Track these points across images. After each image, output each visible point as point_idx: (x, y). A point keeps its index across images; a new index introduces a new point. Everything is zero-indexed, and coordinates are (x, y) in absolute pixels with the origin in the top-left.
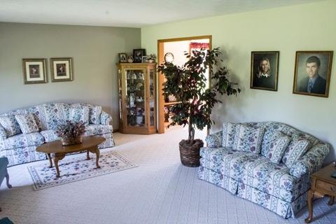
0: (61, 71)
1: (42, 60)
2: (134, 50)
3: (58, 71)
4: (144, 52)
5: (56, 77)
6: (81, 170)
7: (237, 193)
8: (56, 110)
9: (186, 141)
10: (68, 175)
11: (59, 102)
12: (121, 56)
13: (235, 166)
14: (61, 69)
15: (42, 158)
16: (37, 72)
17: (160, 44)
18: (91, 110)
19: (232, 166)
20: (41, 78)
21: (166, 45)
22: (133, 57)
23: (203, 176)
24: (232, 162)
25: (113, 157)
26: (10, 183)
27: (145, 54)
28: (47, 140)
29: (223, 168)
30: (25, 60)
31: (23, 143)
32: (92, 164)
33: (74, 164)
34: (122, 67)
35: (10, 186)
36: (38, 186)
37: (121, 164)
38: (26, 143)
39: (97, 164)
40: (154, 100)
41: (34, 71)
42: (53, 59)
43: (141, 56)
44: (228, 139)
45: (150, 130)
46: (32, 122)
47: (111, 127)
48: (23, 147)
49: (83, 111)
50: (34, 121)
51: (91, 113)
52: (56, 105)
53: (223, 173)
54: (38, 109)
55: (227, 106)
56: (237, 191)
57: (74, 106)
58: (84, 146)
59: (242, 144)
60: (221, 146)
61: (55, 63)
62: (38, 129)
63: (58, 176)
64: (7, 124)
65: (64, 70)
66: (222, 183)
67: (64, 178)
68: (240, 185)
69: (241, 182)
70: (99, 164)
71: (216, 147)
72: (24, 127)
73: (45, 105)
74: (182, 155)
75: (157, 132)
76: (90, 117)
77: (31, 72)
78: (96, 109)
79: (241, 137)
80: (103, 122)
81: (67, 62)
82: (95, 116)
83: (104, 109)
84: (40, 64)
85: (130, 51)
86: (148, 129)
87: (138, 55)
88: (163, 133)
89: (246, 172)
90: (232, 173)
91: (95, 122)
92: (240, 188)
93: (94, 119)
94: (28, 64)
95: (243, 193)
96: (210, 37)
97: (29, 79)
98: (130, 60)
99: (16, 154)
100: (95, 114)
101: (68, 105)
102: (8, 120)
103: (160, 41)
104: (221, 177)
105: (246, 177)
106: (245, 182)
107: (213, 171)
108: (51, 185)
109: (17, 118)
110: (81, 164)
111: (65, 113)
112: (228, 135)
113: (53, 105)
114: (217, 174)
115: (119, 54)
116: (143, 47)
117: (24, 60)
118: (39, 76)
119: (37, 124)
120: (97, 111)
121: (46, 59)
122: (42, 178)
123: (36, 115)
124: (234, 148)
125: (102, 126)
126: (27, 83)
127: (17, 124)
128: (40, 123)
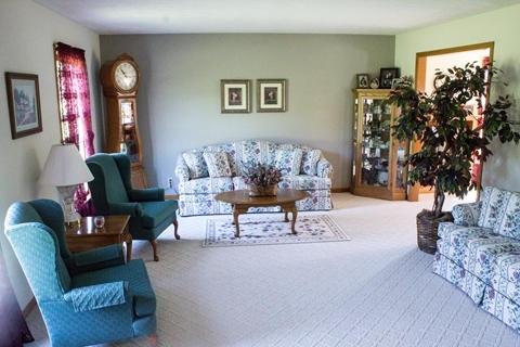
0: (271, 97)
1: (245, 81)
2: (382, 70)
3: (267, 97)
4: (396, 72)
5: (263, 106)
6: (270, 232)
7: (481, 303)
8: (258, 151)
9: (429, 212)
10: (250, 237)
11: (264, 140)
12: (361, 78)
13: (483, 257)
14: (271, 94)
15: (228, 211)
16: (239, 98)
17: (420, 59)
18: (305, 154)
19: (478, 256)
20: (243, 107)
21: (430, 59)
22: (380, 80)
23: (438, 267)
24: (481, 250)
25: (322, 223)
26: (179, 233)
27: (398, 76)
28: (236, 188)
29: (467, 259)
30: (224, 82)
31: (205, 189)
32: (287, 228)
33: (265, 225)
34: (361, 94)
35: (177, 237)
36: (210, 242)
37: (329, 233)
38: (210, 190)
39: (293, 228)
40: (405, 147)
41: (235, 97)
42: (261, 81)
43: (391, 78)
44: (488, 214)
45: (394, 194)
46: (223, 162)
47: (328, 181)
48: (205, 194)
49: (293, 154)
50: (227, 162)
51: (304, 159)
52: (259, 143)
53: (466, 267)
54: (234, 147)
55: (510, 162)
56: (482, 299)
57: (283, 147)
58: (279, 200)
59: (509, 225)
60: (476, 225)
61: (263, 86)
62: (230, 174)
63: (237, 236)
64: (193, 162)
65: (275, 96)
66: (463, 283)
67: (245, 238)
68: (488, 290)
69: (490, 285)
70: (297, 229)
71: (466, 225)
72: (212, 169)
73: (244, 142)
74: (419, 233)
75: (407, 199)
76: (302, 164)
77: (231, 97)
78: (312, 153)
79: (509, 213)
80: (320, 174)
81: (279, 86)
82: (309, 163)
83: (325, 154)
84: (243, 86)
85: (375, 71)
86: (391, 192)
87: (387, 76)
88: (417, 200)
89: (497, 270)
90: (478, 268)
91: (309, 172)
92: (487, 295)
93: (308, 167)
94: (227, 86)
95: (491, 305)
96: (491, 45)
97: (227, 107)
98: (374, 85)
99: (197, 201)
100: (310, 160)
101: (276, 145)
102: (194, 157)
103: (421, 55)
104: (463, 273)
105: (497, 278)
106: (495, 286)
107: (453, 261)
108: (225, 244)
109: (205, 156)
110: (274, 225)
111: (269, 156)
112: (489, 209)
113: (254, 143)
114: (458, 269)
115: (358, 75)
116: (397, 65)
117: (222, 81)
118: (240, 103)
119: (231, 167)
120: (313, 156)
121: (251, 81)
122: (218, 234)
123: (230, 155)
124: (496, 231)
125: (316, 178)
126: (224, 111)
127: (205, 164)
128: (235, 166)
